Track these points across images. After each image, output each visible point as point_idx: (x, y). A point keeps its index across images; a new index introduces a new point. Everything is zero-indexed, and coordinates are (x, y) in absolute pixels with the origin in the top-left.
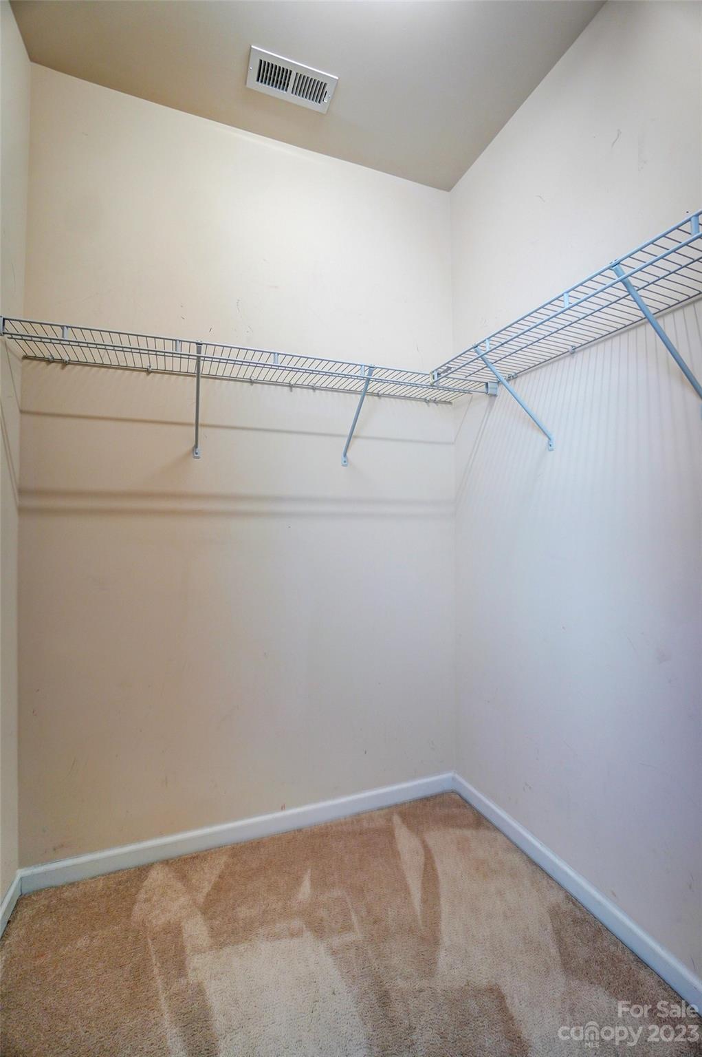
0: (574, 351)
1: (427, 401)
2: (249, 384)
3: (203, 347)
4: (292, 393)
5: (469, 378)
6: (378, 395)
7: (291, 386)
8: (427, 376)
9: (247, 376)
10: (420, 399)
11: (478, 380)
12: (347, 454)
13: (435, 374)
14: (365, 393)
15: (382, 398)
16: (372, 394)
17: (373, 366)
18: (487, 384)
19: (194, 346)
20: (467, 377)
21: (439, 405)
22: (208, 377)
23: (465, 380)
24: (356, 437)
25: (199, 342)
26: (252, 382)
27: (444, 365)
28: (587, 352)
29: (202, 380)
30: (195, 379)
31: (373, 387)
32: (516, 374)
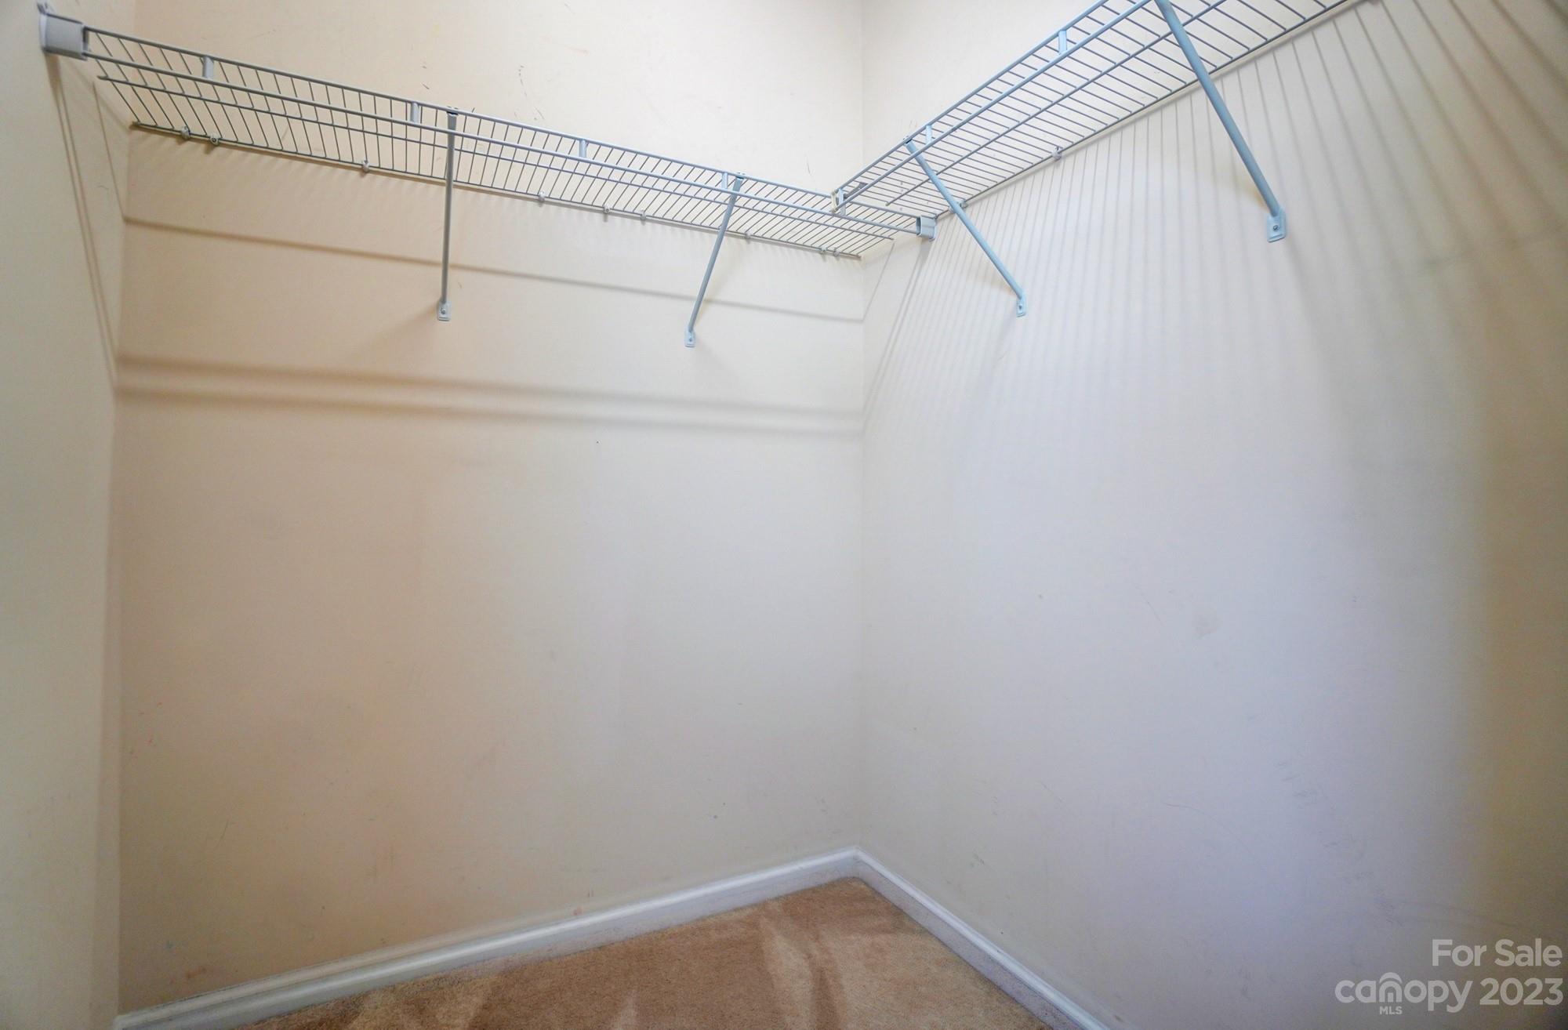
0: (1058, 157)
1: (823, 253)
2: (536, 204)
3: (460, 119)
4: (607, 224)
5: (892, 207)
6: (746, 237)
7: (605, 213)
8: (827, 200)
9: (533, 190)
10: (811, 249)
11: (905, 210)
12: (696, 329)
13: (840, 195)
14: (724, 231)
15: (752, 243)
16: (736, 235)
17: (741, 175)
18: (919, 219)
19: (443, 115)
20: (888, 204)
21: (841, 259)
22: (468, 187)
23: (887, 211)
24: (709, 301)
25: (453, 109)
26: (541, 201)
27: (853, 180)
28: (1081, 155)
29: (456, 193)
30: (444, 189)
31: (741, 221)
32: (965, 201)
